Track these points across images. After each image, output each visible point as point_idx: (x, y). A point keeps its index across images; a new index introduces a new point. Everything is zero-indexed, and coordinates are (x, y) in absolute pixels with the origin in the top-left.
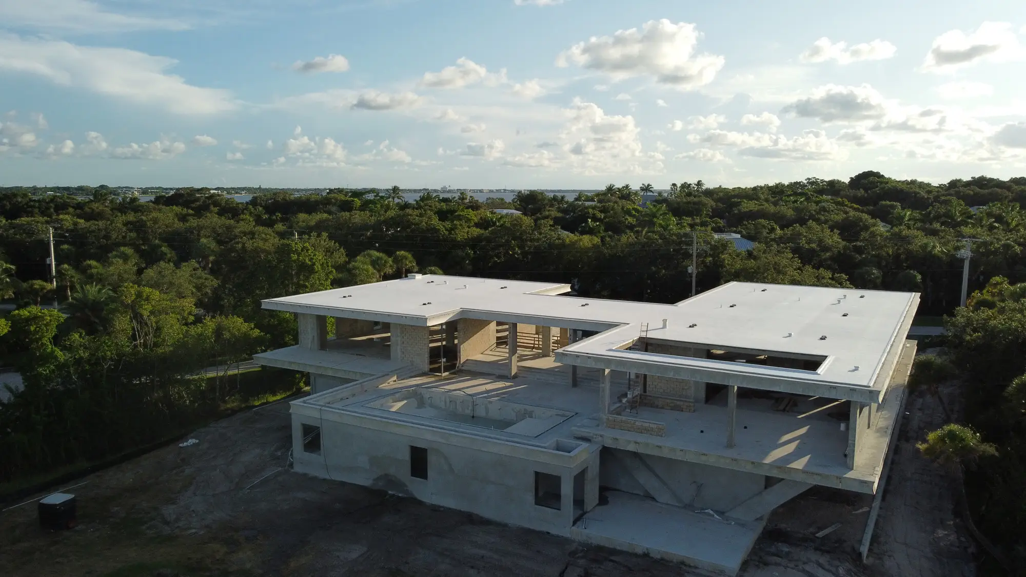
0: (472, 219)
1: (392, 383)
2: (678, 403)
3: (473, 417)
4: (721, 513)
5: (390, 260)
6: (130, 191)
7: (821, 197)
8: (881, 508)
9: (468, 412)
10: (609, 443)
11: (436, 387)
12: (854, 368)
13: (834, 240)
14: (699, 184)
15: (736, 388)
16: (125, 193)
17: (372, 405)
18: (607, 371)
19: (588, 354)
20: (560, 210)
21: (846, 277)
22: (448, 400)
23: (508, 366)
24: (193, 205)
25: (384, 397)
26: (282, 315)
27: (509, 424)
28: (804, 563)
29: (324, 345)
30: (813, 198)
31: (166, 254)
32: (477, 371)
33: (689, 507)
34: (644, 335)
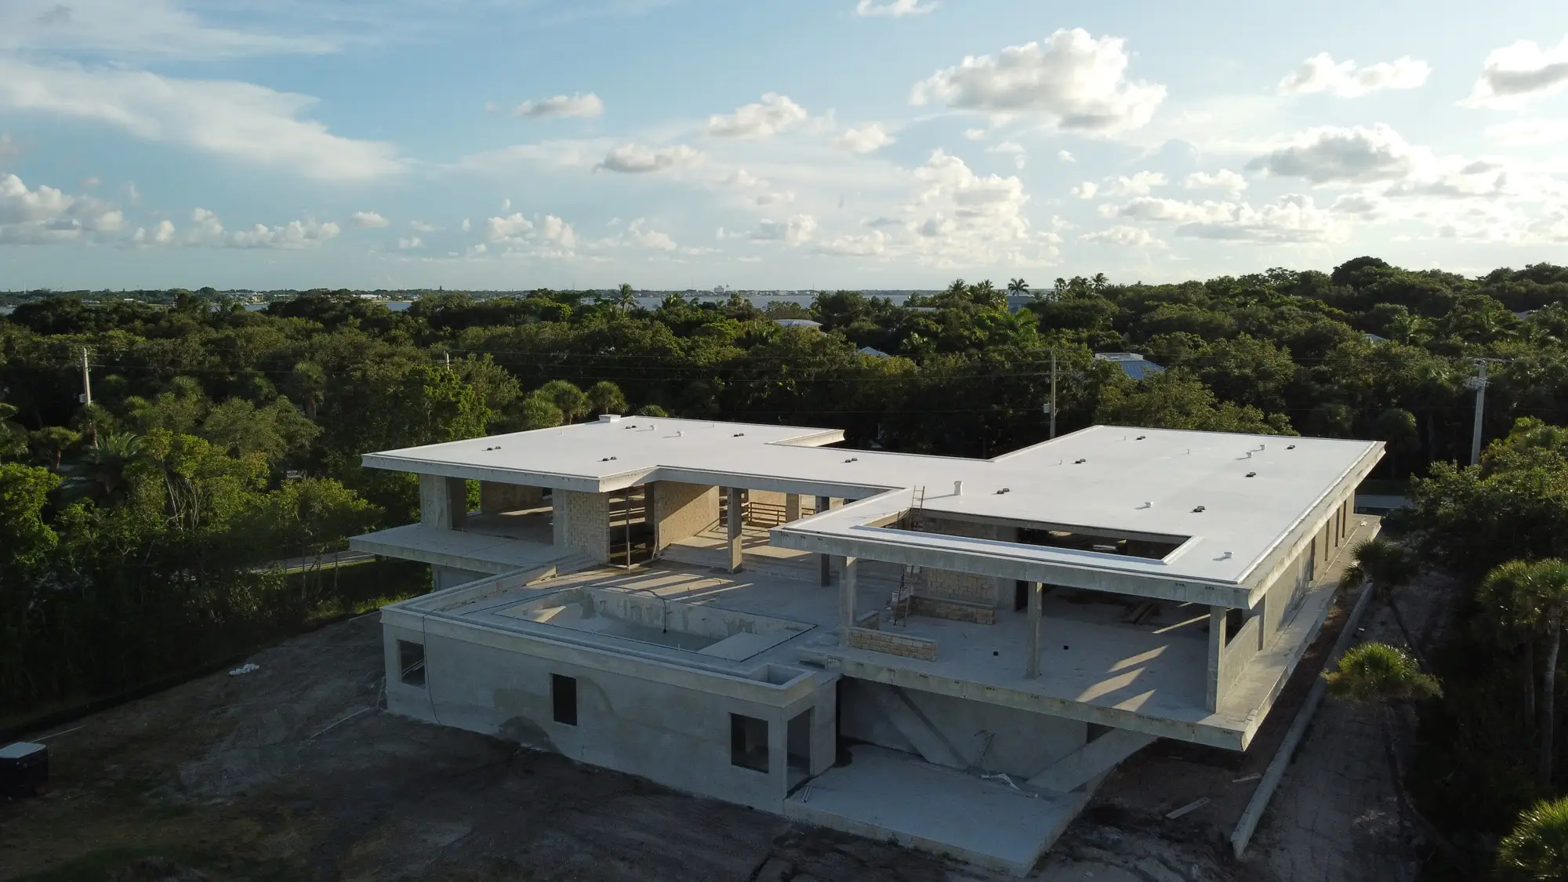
0: (727, 334)
1: (549, 579)
2: (969, 610)
3: (665, 631)
4: (1021, 780)
5: (584, 396)
6: (246, 296)
7: (1286, 298)
8: (1285, 775)
9: (659, 623)
10: (851, 671)
11: (613, 586)
12: (1224, 555)
13: (1281, 361)
14: (1099, 278)
15: (1040, 586)
16: (239, 299)
17: (508, 612)
18: (850, 560)
19: (818, 533)
20: (878, 320)
21: (1287, 418)
22: (629, 605)
23: (728, 554)
24: (326, 316)
25: (528, 600)
26: (408, 479)
27: (711, 640)
28: (1140, 858)
29: (459, 521)
30: (1273, 300)
31: (260, 387)
32: (684, 562)
33: (974, 770)
34: (917, 504)
